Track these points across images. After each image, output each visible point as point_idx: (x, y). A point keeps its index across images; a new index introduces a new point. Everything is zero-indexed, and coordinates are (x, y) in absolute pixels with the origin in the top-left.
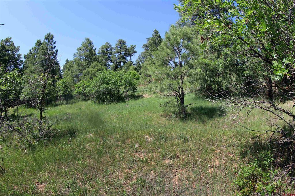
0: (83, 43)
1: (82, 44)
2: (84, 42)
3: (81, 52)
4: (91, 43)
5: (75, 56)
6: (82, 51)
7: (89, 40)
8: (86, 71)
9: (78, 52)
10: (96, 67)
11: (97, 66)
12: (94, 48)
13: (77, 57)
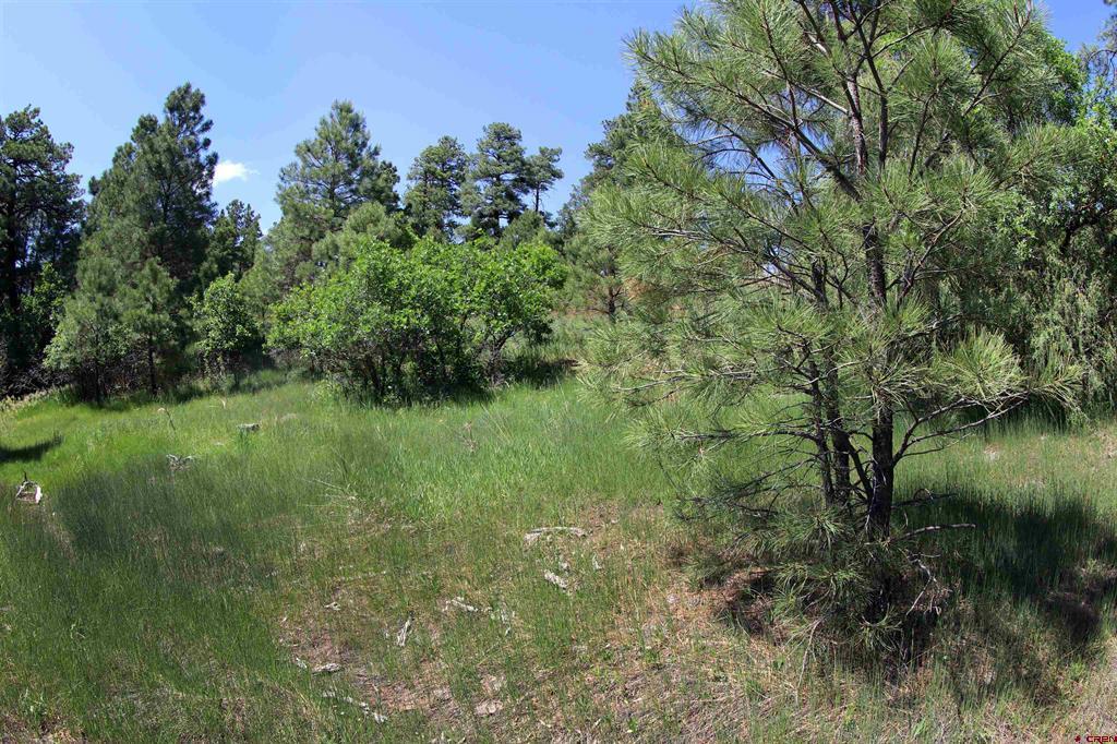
0: (324, 122)
1: (319, 126)
2: (329, 120)
3: (314, 161)
4: (356, 125)
5: (286, 178)
6: (317, 159)
7: (349, 111)
8: (327, 246)
9: (300, 164)
10: (370, 227)
11: (376, 222)
12: (372, 144)
13: (293, 183)
